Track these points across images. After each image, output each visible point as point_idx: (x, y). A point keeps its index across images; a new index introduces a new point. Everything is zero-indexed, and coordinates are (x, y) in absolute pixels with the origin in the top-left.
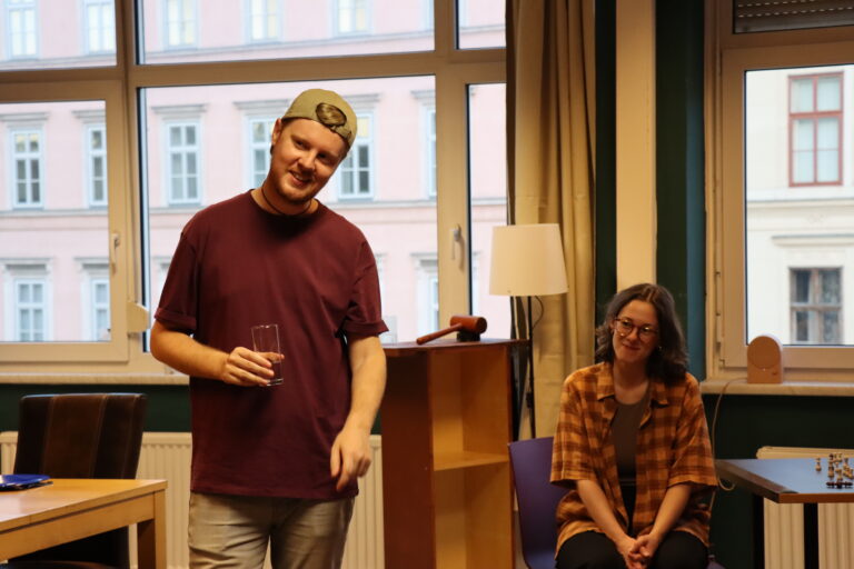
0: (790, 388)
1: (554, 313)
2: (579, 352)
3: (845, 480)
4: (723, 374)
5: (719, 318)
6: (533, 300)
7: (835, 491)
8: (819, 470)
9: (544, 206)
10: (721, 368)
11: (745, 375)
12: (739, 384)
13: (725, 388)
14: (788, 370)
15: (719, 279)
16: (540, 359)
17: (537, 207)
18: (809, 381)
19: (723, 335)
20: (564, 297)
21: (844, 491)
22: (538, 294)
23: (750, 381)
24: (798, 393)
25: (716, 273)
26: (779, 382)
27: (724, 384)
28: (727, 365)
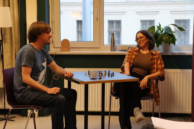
0: (72, 53)
1: (8, 32)
2: (15, 43)
3: (94, 77)
4: (54, 49)
5: (53, 34)
6: (2, 28)
7: (93, 81)
8: (86, 75)
9: (4, 2)
10: (53, 48)
11: (60, 49)
12: (59, 52)
13: (55, 53)
14: (71, 48)
15: (53, 24)
16: (4, 45)
17: (2, 2)
18: (77, 51)
19: (54, 39)
20: (11, 28)
21: (95, 80)
22: (4, 27)
23: (61, 51)
24: (74, 54)
25: (52, 22)
26: (70, 51)
27: (55, 52)
28: (55, 46)
